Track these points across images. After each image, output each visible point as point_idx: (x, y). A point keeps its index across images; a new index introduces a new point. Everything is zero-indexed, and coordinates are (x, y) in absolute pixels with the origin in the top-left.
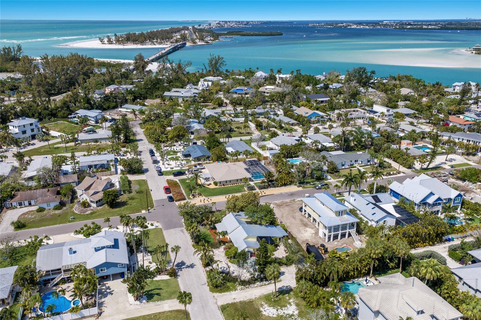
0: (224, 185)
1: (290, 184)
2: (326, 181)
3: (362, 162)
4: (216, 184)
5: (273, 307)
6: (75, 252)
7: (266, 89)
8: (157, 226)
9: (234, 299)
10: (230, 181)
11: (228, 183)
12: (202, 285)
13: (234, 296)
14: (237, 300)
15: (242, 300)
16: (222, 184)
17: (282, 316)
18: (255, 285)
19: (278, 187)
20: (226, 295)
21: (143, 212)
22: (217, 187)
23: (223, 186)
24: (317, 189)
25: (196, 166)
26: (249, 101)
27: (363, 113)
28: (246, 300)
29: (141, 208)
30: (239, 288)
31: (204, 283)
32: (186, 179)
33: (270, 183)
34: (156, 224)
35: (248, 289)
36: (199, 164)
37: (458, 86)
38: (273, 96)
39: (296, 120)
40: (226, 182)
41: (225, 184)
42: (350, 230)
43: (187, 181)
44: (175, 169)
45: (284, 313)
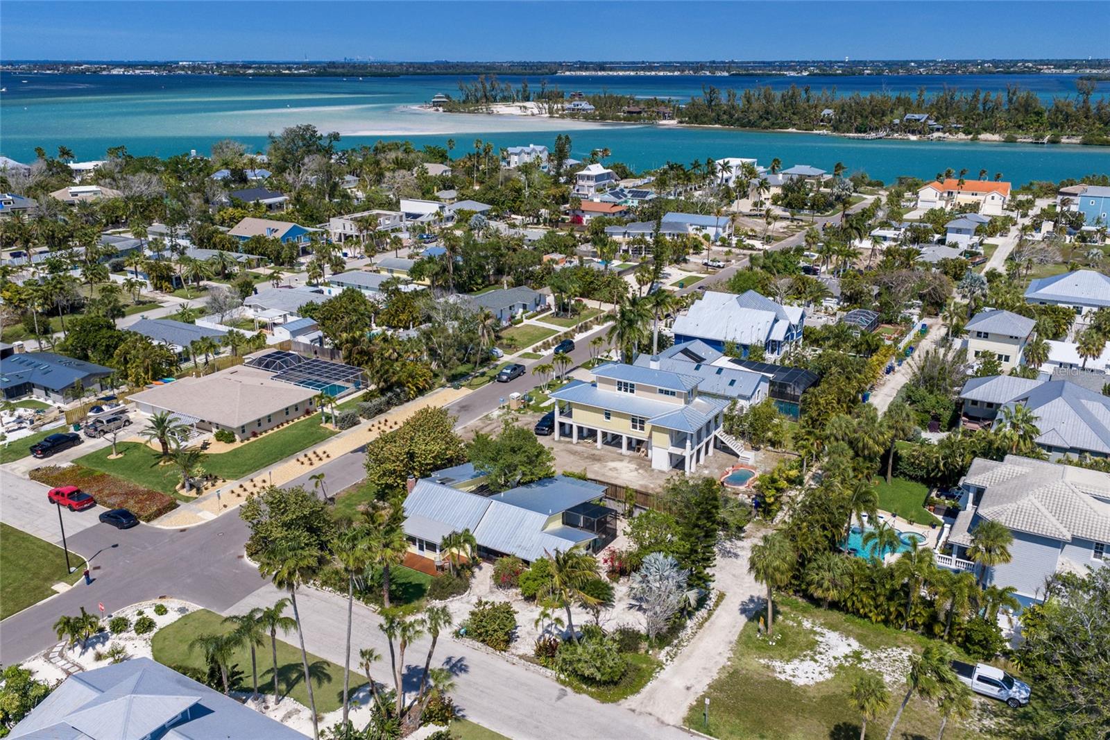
0: (255, 435)
1: (431, 388)
2: (498, 363)
3: (524, 307)
4: (225, 435)
5: (795, 657)
7: (75, 194)
8: (182, 610)
9: (688, 688)
10: (269, 418)
11: (265, 425)
12: (559, 698)
13: (679, 683)
14: (701, 688)
15: (708, 681)
16: (248, 433)
17: (841, 667)
18: (689, 631)
19: (408, 401)
20: (654, 690)
21: (62, 588)
22: (238, 444)
23: (252, 439)
24: (505, 382)
25: (100, 410)
26: (61, 223)
27: (398, 218)
28: (716, 677)
29: (36, 582)
30: (662, 655)
31: (556, 693)
32: (108, 451)
33: (389, 394)
34: (173, 604)
35: (685, 650)
36: (108, 399)
38: (114, 209)
39: (250, 252)
40: (259, 422)
41: (258, 430)
42: (716, 433)
43: (113, 457)
44: (12, 437)
45: (835, 658)
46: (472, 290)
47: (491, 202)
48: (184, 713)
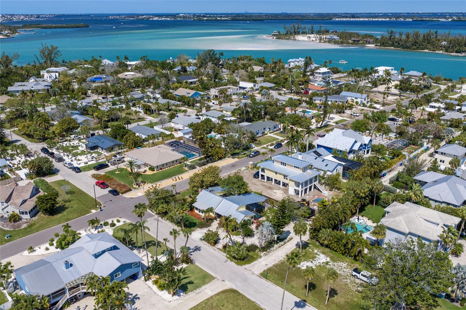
0: (161, 169)
1: (224, 157)
2: (252, 150)
3: (270, 129)
4: (152, 169)
5: (306, 260)
6: (71, 265)
7: (126, 75)
8: (124, 222)
9: (266, 265)
10: (167, 164)
11: (165, 166)
12: (225, 262)
13: (264, 263)
14: (270, 265)
15: (274, 264)
16: (159, 168)
17: (320, 266)
18: (275, 248)
19: (215, 161)
20: (255, 264)
21: (94, 211)
22: (155, 172)
23: (160, 171)
24: (252, 157)
25: (116, 156)
26: (119, 87)
27: (236, 89)
28: (277, 263)
29: (87, 209)
30: (262, 254)
31: (225, 260)
32: (115, 170)
33: (208, 159)
34: (122, 220)
35: (271, 254)
36: (120, 153)
37: (293, 62)
38: (138, 81)
39: (179, 101)
40: (163, 165)
41: (162, 167)
42: (315, 183)
43: (117, 172)
44: (90, 163)
45: (319, 263)
46: (254, 120)
47: (275, 83)
48: (111, 248)
